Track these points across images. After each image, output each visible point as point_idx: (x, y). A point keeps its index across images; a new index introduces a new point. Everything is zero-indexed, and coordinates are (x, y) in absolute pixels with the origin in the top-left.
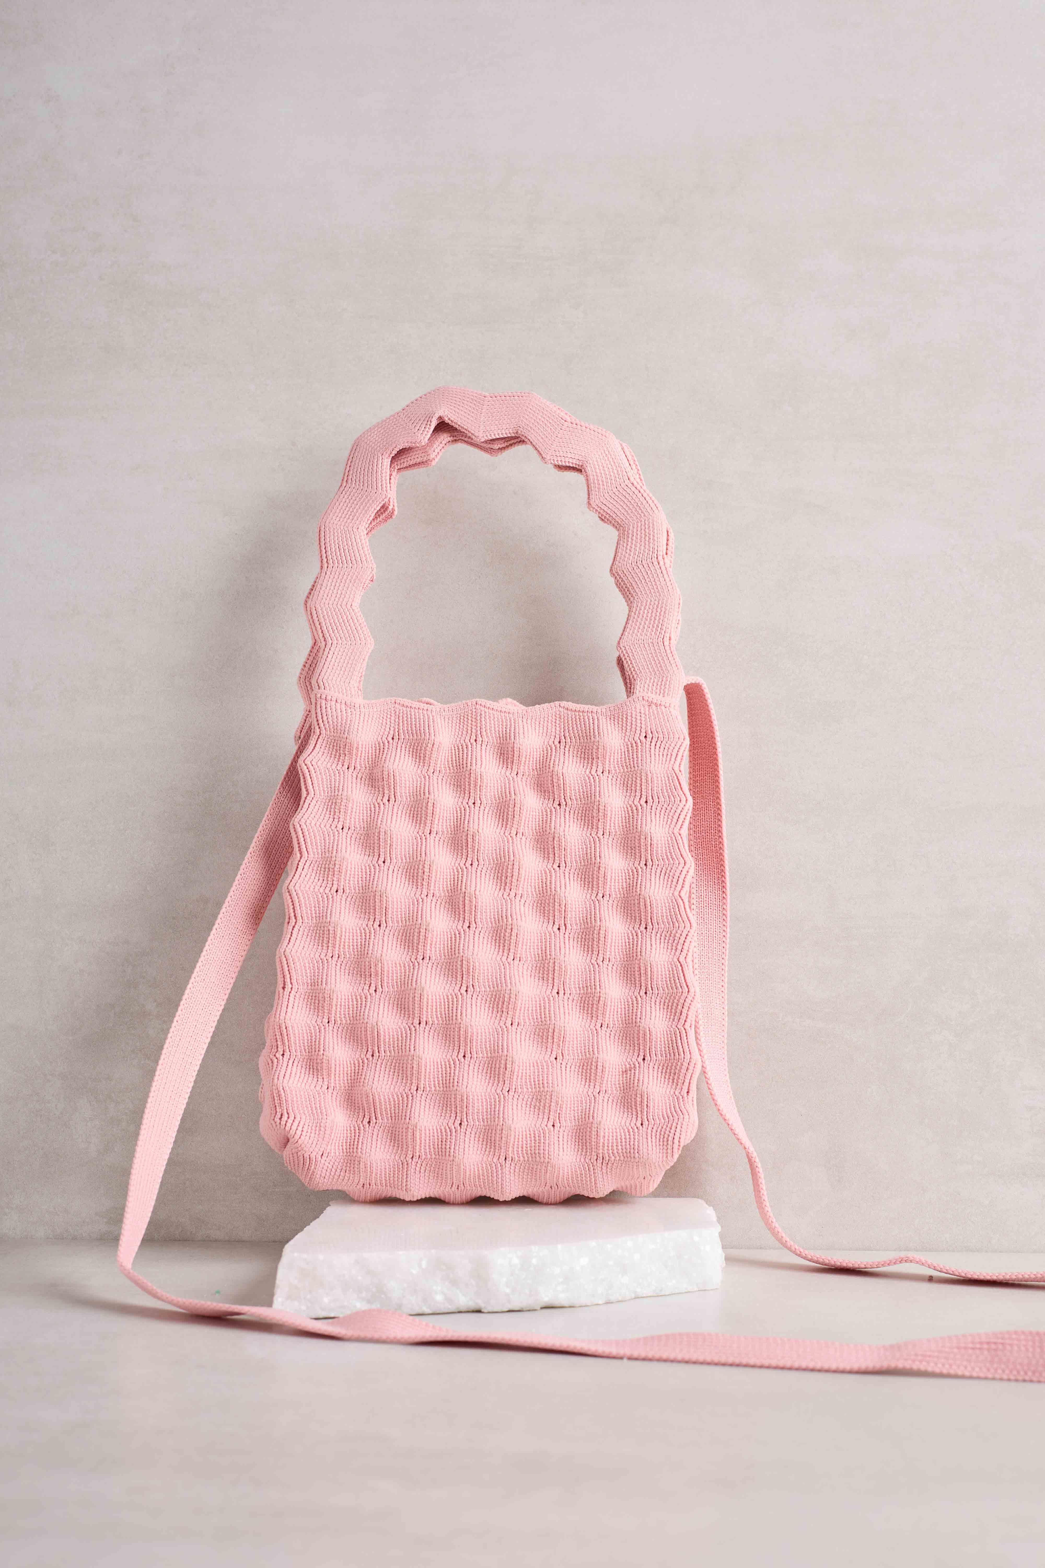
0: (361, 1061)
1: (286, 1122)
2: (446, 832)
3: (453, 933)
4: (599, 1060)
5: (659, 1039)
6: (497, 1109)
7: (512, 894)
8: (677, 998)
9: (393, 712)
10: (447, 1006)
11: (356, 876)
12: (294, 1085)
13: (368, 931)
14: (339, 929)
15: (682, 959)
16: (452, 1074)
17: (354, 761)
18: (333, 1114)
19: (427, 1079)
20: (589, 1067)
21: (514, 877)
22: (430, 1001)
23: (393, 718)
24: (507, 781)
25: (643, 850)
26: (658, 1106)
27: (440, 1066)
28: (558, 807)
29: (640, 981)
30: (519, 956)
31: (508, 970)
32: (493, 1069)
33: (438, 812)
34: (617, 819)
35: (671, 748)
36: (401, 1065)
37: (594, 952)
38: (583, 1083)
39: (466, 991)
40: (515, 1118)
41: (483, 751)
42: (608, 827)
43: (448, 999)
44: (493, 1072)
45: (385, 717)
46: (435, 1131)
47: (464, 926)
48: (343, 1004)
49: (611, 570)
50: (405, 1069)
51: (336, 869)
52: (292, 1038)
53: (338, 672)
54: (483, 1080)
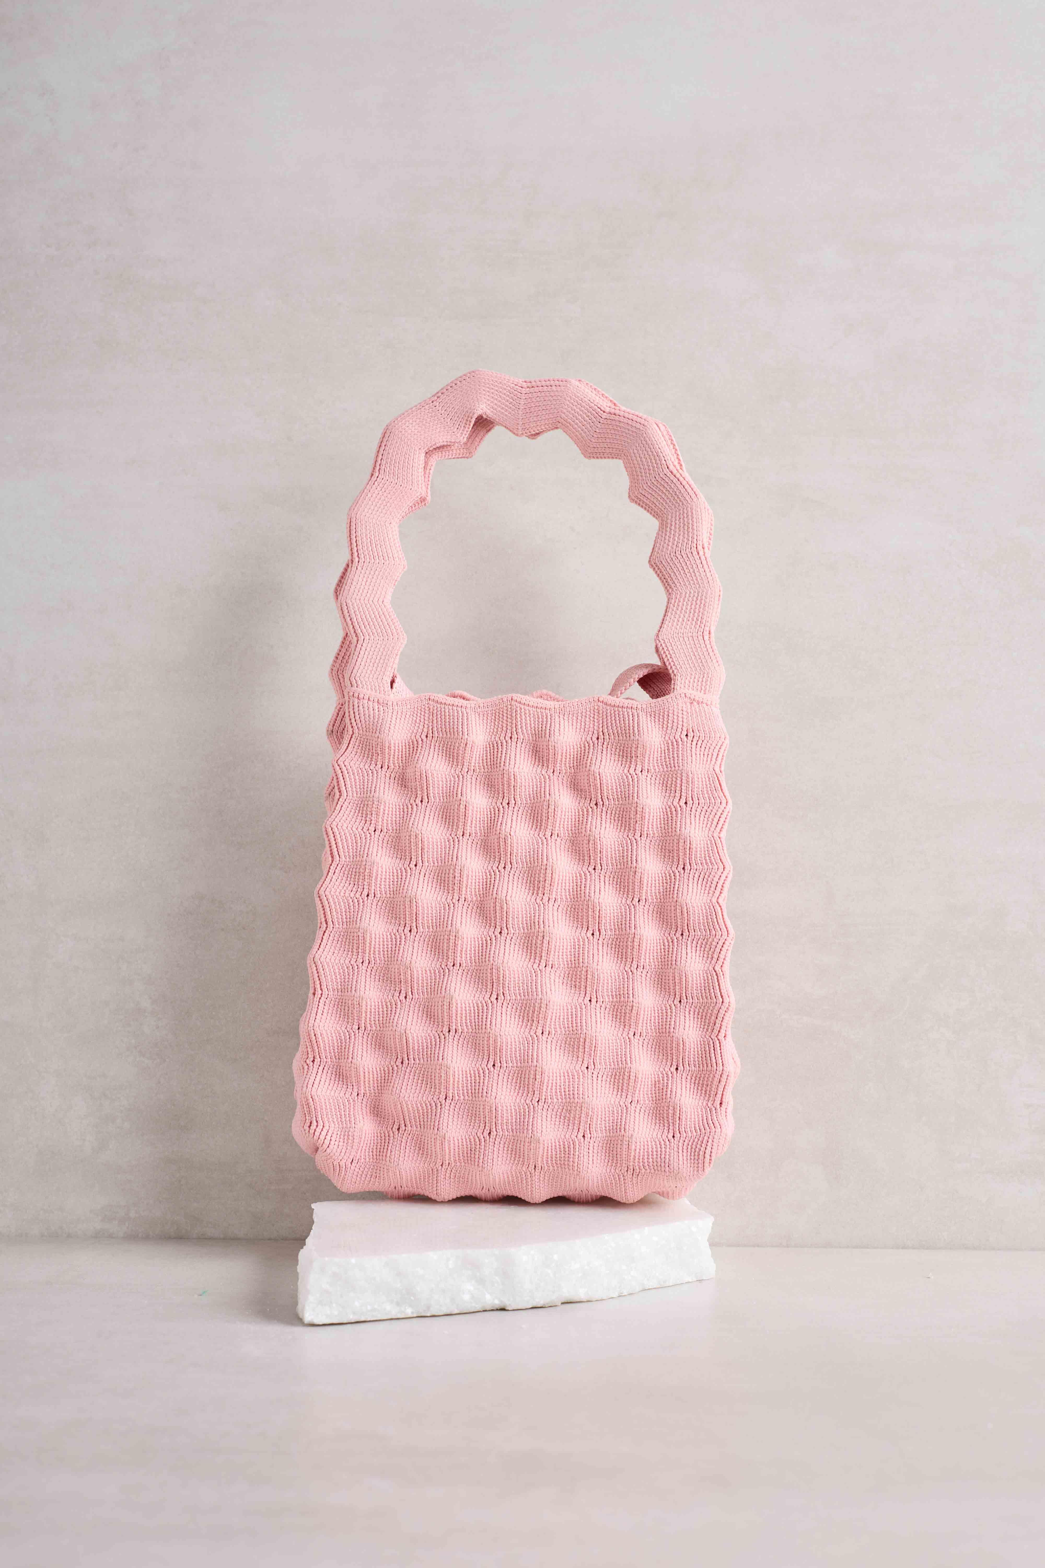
0: (391, 1068)
1: (315, 1130)
2: (479, 834)
3: (484, 939)
4: (632, 1070)
5: (692, 1050)
6: (527, 1120)
7: (546, 899)
8: (711, 1008)
9: (427, 709)
10: (477, 1014)
11: (388, 880)
12: (323, 1093)
13: (398, 937)
14: (368, 934)
15: (718, 968)
16: (482, 1084)
17: (387, 761)
18: (362, 1122)
19: (456, 1088)
20: (621, 1077)
21: (547, 882)
22: (459, 1009)
23: (427, 715)
24: (543, 780)
25: (681, 854)
26: (691, 1119)
27: (469, 1075)
28: (595, 807)
29: (674, 989)
30: (551, 963)
31: (539, 978)
32: (523, 1079)
33: (470, 814)
34: (655, 820)
35: (712, 748)
36: (429, 1073)
37: (628, 960)
38: (615, 1093)
39: (497, 999)
40: (544, 1131)
41: (518, 749)
42: (646, 829)
43: (478, 1007)
44: (522, 1082)
45: (419, 715)
46: (464, 1140)
47: (496, 932)
48: (373, 1010)
49: (649, 561)
50: (433, 1077)
51: (366, 874)
52: (322, 1045)
53: (370, 668)
54: (512, 1090)
